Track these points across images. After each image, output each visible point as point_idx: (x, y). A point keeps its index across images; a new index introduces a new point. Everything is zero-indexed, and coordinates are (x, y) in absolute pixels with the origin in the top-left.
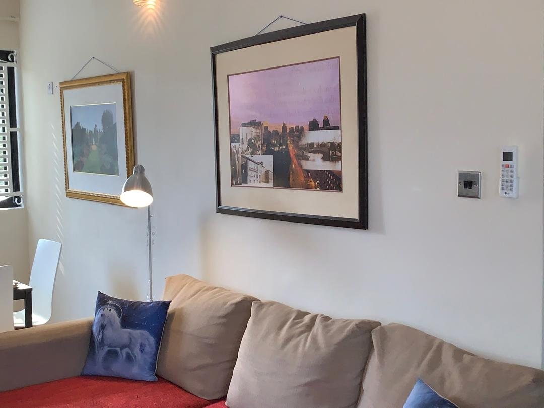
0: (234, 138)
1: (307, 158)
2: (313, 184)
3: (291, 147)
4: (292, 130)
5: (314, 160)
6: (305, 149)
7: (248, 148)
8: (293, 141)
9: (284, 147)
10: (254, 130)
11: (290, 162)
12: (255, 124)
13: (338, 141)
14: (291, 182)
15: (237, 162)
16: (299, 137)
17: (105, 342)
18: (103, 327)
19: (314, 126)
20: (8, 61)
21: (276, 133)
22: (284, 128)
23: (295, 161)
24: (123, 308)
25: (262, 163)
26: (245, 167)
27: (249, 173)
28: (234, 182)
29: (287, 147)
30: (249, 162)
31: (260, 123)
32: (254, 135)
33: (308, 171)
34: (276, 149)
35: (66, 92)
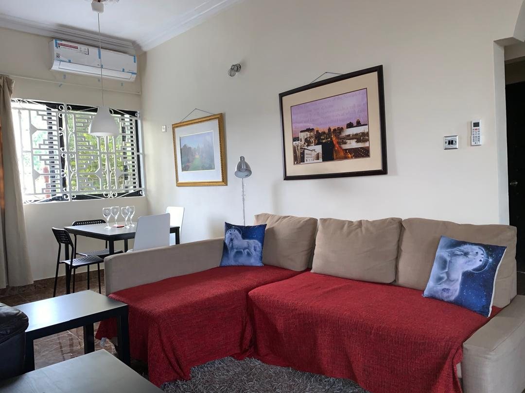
0: (295, 139)
1: (345, 143)
2: (350, 155)
3: (334, 139)
4: (335, 130)
5: (350, 143)
6: (344, 138)
7: (305, 143)
8: (336, 135)
9: (329, 139)
10: (308, 133)
11: (334, 146)
12: (309, 130)
13: (366, 131)
14: (335, 157)
15: (297, 152)
16: (340, 133)
17: (234, 247)
18: (232, 240)
19: (350, 126)
20: (135, 116)
21: (324, 133)
22: (330, 129)
23: (337, 146)
24: (242, 230)
25: (314, 150)
26: (303, 154)
27: (306, 156)
28: (296, 163)
29: (331, 139)
30: (306, 151)
31: (313, 129)
32: (308, 136)
33: (346, 150)
34: (324, 141)
35: (176, 129)
